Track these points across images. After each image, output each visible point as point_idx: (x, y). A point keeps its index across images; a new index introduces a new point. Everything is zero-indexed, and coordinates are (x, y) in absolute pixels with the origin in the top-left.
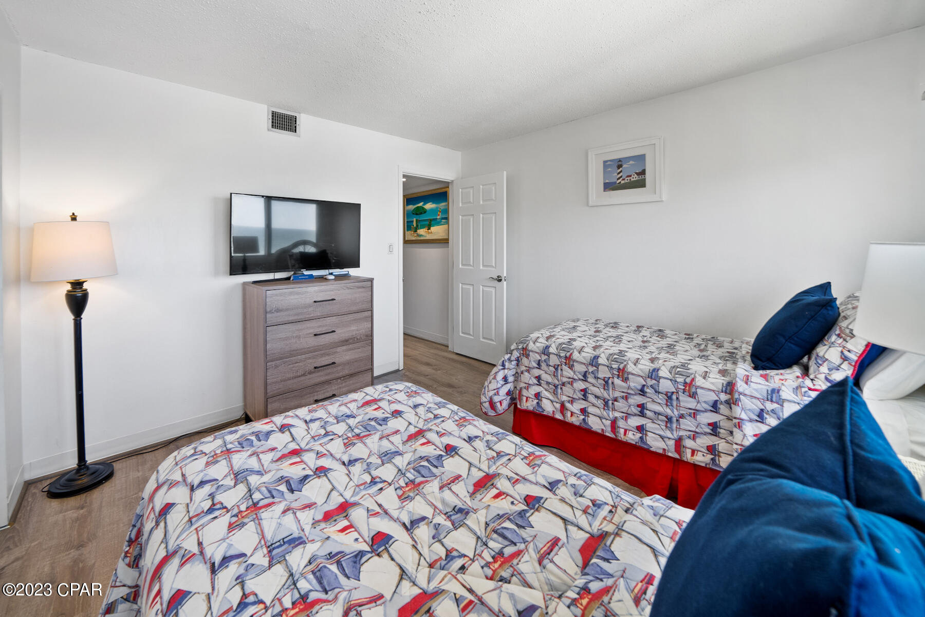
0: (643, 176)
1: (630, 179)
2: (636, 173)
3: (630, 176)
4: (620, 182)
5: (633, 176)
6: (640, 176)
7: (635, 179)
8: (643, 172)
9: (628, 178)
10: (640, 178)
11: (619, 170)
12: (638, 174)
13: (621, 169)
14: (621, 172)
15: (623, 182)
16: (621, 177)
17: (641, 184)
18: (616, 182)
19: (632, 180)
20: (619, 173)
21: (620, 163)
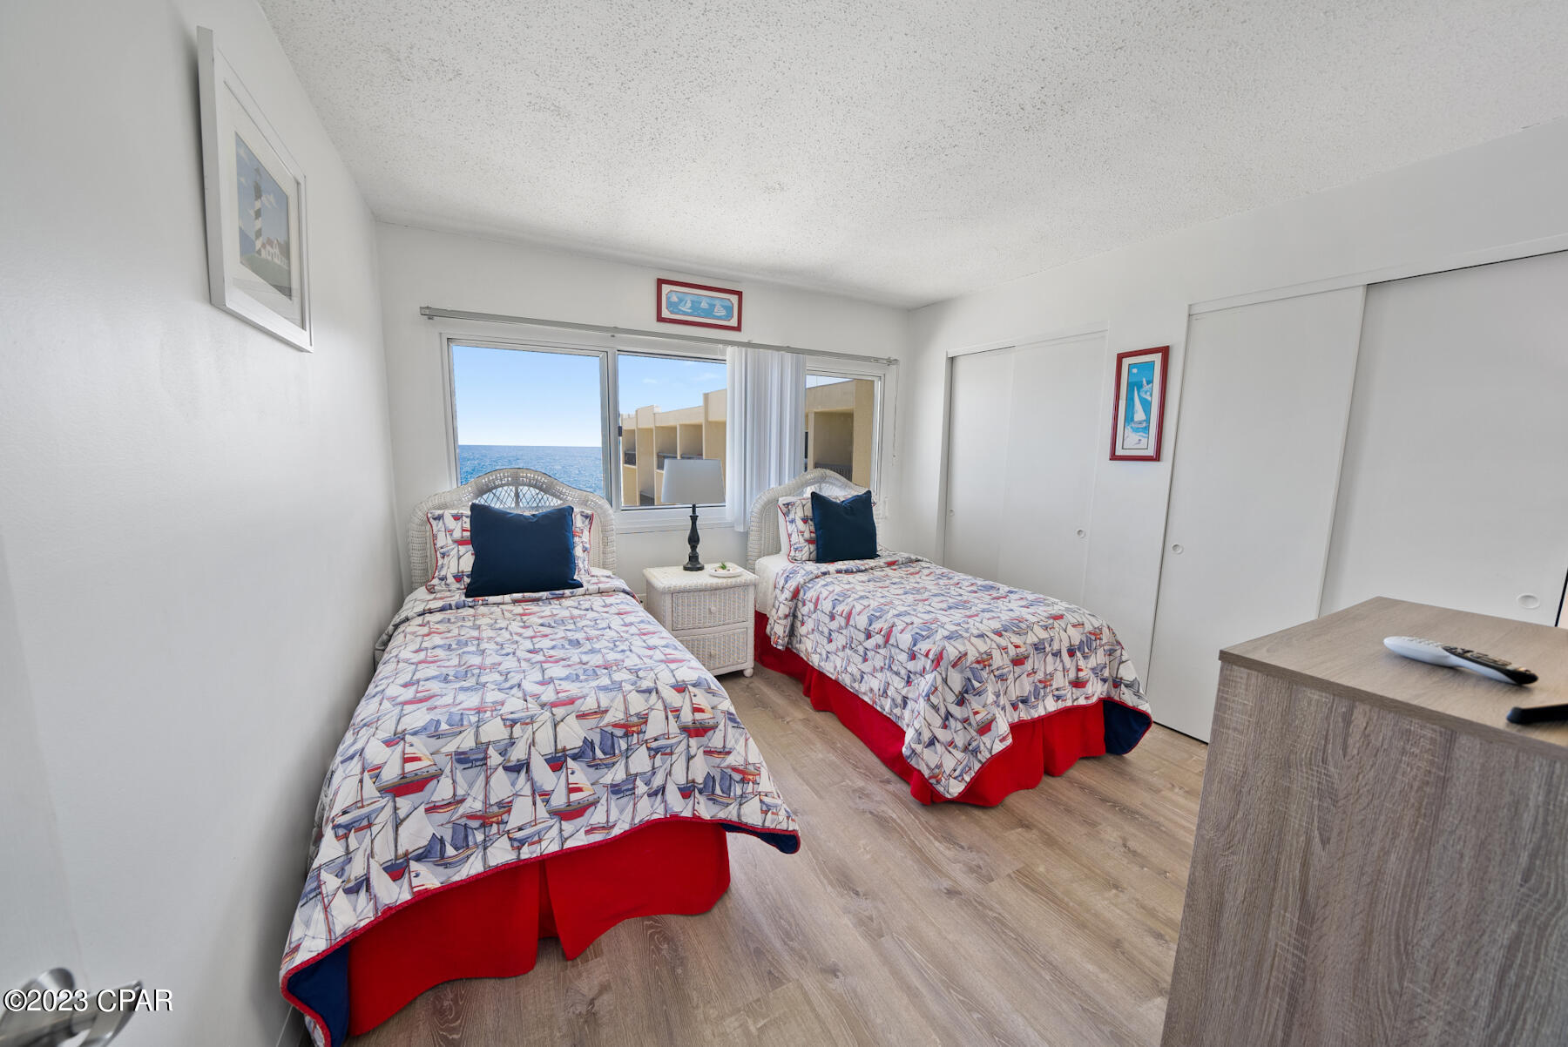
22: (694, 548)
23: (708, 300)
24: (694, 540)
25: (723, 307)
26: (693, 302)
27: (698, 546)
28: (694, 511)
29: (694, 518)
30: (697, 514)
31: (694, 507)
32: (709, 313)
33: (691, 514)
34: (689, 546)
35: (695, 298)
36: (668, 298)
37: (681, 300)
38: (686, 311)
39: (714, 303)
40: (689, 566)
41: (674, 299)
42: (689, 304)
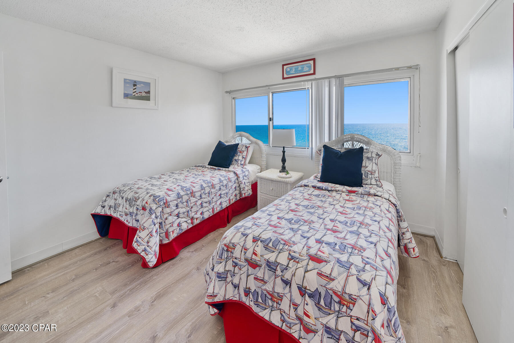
0: (148, 94)
1: (141, 95)
2: (144, 92)
3: (141, 93)
4: (135, 95)
5: (142, 93)
6: (147, 94)
7: (144, 95)
8: (149, 92)
9: (139, 94)
10: (147, 95)
11: (134, 88)
12: (146, 93)
13: (135, 87)
14: (136, 89)
15: (136, 95)
16: (136, 92)
17: (148, 99)
18: (132, 94)
19: (142, 95)
20: (134, 89)
21: (135, 83)
22: (284, 164)
23: (301, 66)
24: (284, 160)
25: (307, 67)
26: (295, 69)
27: (286, 163)
28: (284, 149)
29: (284, 152)
30: (285, 150)
31: (284, 147)
32: (301, 71)
33: (283, 150)
34: (282, 163)
35: (296, 67)
36: (286, 70)
37: (291, 70)
38: (293, 73)
39: (304, 66)
40: (282, 171)
41: (288, 70)
42: (294, 70)
